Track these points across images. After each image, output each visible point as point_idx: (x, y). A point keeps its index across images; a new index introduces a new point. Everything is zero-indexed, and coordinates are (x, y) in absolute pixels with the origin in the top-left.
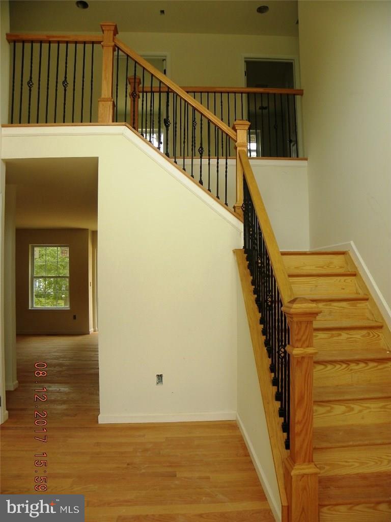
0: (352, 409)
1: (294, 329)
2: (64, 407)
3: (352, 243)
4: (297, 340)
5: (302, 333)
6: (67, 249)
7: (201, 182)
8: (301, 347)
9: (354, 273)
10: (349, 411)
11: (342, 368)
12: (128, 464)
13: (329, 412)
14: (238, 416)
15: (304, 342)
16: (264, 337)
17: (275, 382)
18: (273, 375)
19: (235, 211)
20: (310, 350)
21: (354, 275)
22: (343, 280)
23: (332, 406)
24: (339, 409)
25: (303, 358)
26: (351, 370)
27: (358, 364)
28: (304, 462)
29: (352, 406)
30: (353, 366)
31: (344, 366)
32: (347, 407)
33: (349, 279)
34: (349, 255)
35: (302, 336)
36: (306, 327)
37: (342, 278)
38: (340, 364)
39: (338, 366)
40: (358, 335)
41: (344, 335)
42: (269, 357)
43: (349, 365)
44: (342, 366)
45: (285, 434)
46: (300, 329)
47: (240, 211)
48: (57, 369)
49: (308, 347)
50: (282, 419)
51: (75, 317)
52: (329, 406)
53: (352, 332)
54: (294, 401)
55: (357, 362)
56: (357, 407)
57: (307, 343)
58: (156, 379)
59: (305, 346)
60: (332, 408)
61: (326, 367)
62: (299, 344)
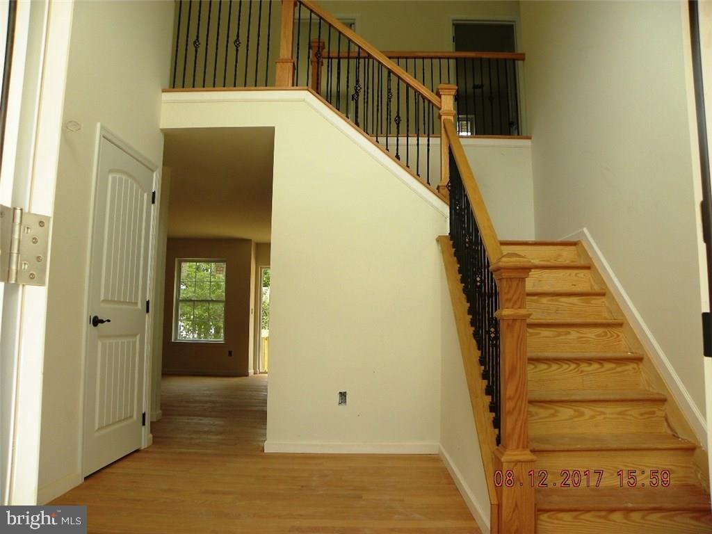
0: (582, 414)
1: (503, 287)
2: (220, 437)
3: (585, 230)
4: (507, 300)
5: (512, 292)
6: (224, 265)
7: (398, 157)
8: (512, 308)
9: (587, 265)
10: (577, 417)
11: (571, 368)
12: (302, 487)
13: (553, 415)
14: (441, 446)
15: (515, 303)
16: (473, 328)
17: (485, 376)
18: (483, 368)
19: (439, 192)
20: (523, 312)
21: (588, 268)
22: (573, 275)
23: (557, 408)
24: (566, 412)
25: (514, 320)
26: (582, 372)
27: (590, 364)
28: (517, 447)
29: (582, 409)
30: (584, 367)
31: (573, 366)
32: (575, 410)
33: (582, 273)
34: (582, 245)
35: (513, 296)
36: (518, 285)
37: (574, 272)
38: (567, 363)
39: (565, 366)
40: (591, 334)
41: (574, 334)
42: (479, 349)
43: (579, 365)
44: (570, 366)
45: (497, 431)
46: (510, 287)
47: (446, 192)
48: (209, 405)
49: (519, 308)
50: (493, 415)
51: (230, 353)
52: (552, 408)
53: (584, 330)
54: (505, 372)
55: (589, 361)
56: (588, 411)
57: (518, 304)
58: (337, 398)
59: (517, 307)
60: (557, 411)
61: (550, 367)
62: (511, 305)
